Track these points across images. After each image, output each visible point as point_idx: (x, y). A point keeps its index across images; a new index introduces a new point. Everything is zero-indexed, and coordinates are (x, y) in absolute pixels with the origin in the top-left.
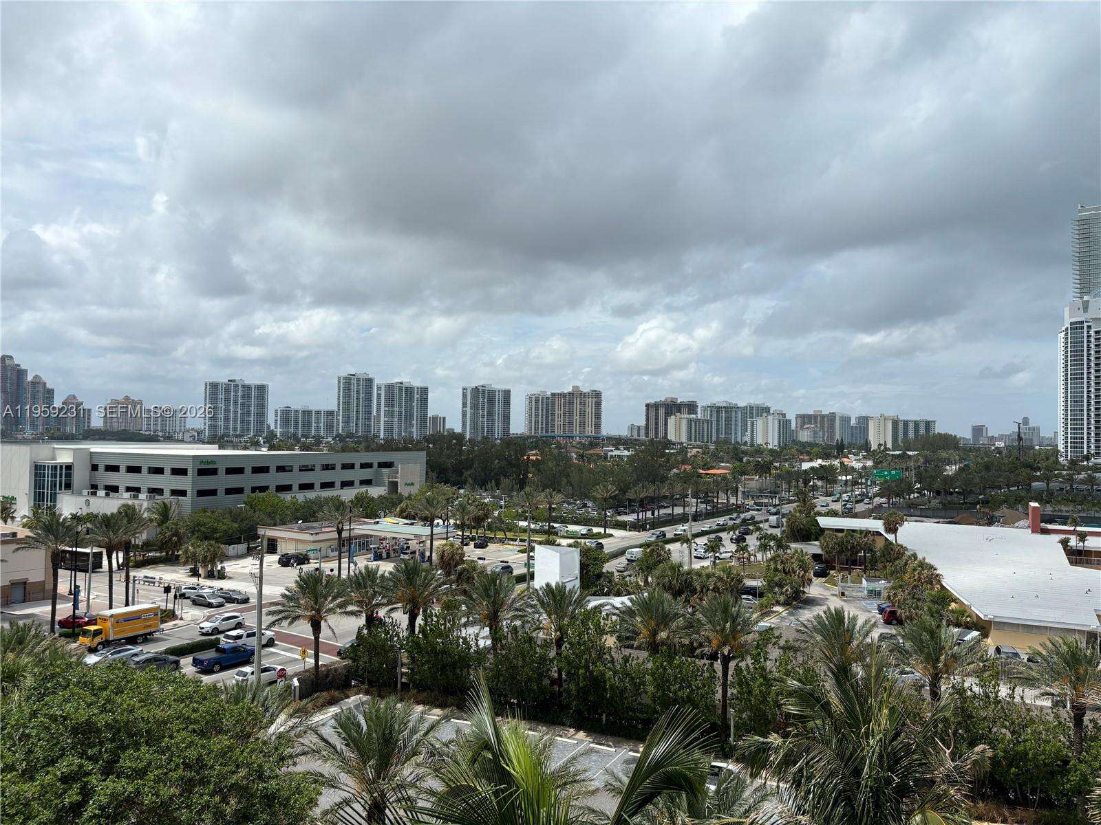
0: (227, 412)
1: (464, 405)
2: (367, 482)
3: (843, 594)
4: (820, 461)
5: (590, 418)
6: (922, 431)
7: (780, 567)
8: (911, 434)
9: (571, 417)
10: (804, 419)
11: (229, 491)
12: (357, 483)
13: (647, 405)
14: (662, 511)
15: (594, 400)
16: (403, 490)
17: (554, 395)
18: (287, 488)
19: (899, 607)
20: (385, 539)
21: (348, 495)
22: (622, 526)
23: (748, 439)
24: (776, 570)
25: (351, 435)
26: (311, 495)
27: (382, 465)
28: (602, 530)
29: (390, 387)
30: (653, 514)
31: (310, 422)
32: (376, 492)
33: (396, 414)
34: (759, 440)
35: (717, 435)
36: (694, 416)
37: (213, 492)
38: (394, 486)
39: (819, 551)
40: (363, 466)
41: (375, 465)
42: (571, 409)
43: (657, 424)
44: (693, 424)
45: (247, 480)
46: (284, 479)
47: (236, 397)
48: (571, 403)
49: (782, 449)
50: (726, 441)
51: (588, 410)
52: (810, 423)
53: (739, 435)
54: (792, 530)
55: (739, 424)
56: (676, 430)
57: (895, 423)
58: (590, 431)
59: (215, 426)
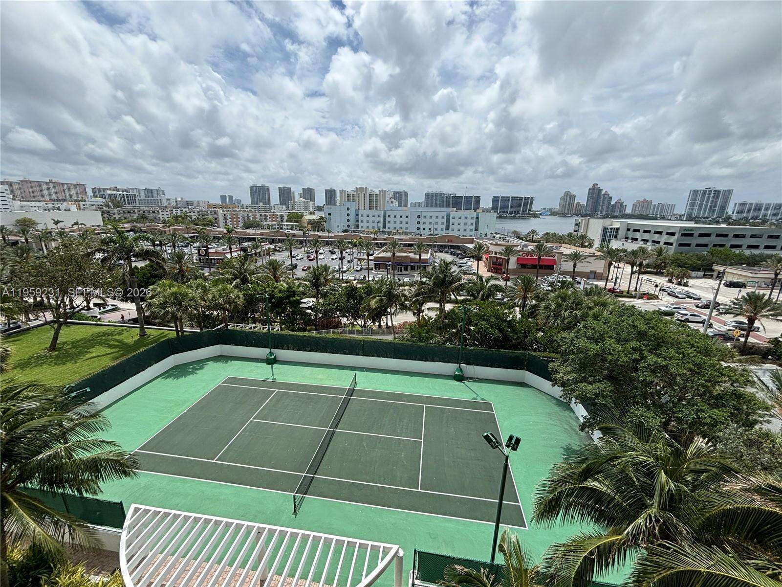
0: (701, 205)
11: (698, 245)
18: (739, 246)
26: (756, 252)
31: (760, 210)
37: (688, 245)
45: (712, 240)
46: (738, 241)
47: (709, 197)
59: (692, 212)
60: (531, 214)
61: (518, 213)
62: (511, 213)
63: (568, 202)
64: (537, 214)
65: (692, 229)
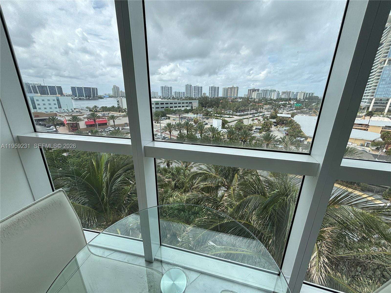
0: (165, 92)
1: (209, 90)
2: (187, 106)
3: (279, 130)
4: (284, 102)
5: (236, 93)
6: (311, 95)
7: (265, 124)
8: (308, 96)
9: (232, 93)
10: (284, 93)
11: (161, 108)
12: (185, 106)
13: (249, 90)
14: (245, 113)
15: (237, 89)
16: (194, 108)
17: (228, 88)
18: (172, 107)
19: (289, 133)
20: (189, 117)
21: (183, 109)
22: (237, 115)
23: (270, 97)
24: (265, 125)
25: (188, 97)
26: (176, 109)
27: (190, 103)
28: (232, 116)
29: (195, 87)
30: (243, 113)
31: (180, 94)
32: (188, 108)
33: (196, 92)
34: (272, 98)
35: (263, 96)
36: (258, 92)
37: (158, 108)
38: (192, 107)
39: (275, 121)
40: (186, 103)
41: (188, 103)
42: (232, 91)
43: (250, 94)
44: (258, 94)
45: (165, 106)
46: (171, 105)
47: (166, 89)
48: (232, 90)
49: (277, 99)
50: (265, 98)
51: (235, 91)
52: (285, 93)
53: (268, 96)
54: (271, 117)
55: (268, 94)
56: (254, 95)
57: (304, 94)
58: (235, 96)
59: (163, 95)
60: (98, 97)
61: (90, 97)
62: (86, 97)
63: (116, 91)
64: (102, 97)
65: (158, 101)
